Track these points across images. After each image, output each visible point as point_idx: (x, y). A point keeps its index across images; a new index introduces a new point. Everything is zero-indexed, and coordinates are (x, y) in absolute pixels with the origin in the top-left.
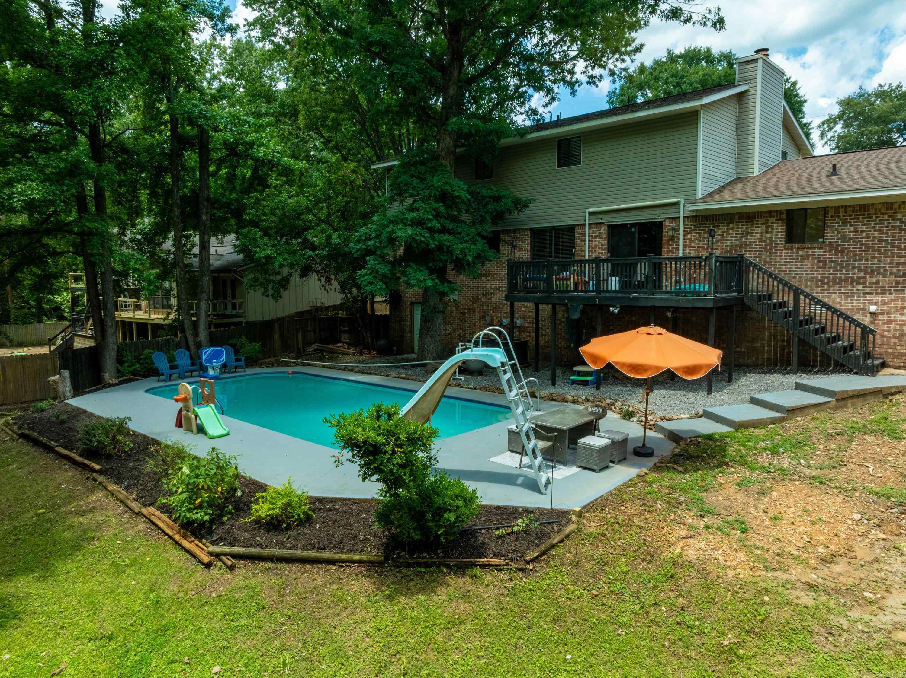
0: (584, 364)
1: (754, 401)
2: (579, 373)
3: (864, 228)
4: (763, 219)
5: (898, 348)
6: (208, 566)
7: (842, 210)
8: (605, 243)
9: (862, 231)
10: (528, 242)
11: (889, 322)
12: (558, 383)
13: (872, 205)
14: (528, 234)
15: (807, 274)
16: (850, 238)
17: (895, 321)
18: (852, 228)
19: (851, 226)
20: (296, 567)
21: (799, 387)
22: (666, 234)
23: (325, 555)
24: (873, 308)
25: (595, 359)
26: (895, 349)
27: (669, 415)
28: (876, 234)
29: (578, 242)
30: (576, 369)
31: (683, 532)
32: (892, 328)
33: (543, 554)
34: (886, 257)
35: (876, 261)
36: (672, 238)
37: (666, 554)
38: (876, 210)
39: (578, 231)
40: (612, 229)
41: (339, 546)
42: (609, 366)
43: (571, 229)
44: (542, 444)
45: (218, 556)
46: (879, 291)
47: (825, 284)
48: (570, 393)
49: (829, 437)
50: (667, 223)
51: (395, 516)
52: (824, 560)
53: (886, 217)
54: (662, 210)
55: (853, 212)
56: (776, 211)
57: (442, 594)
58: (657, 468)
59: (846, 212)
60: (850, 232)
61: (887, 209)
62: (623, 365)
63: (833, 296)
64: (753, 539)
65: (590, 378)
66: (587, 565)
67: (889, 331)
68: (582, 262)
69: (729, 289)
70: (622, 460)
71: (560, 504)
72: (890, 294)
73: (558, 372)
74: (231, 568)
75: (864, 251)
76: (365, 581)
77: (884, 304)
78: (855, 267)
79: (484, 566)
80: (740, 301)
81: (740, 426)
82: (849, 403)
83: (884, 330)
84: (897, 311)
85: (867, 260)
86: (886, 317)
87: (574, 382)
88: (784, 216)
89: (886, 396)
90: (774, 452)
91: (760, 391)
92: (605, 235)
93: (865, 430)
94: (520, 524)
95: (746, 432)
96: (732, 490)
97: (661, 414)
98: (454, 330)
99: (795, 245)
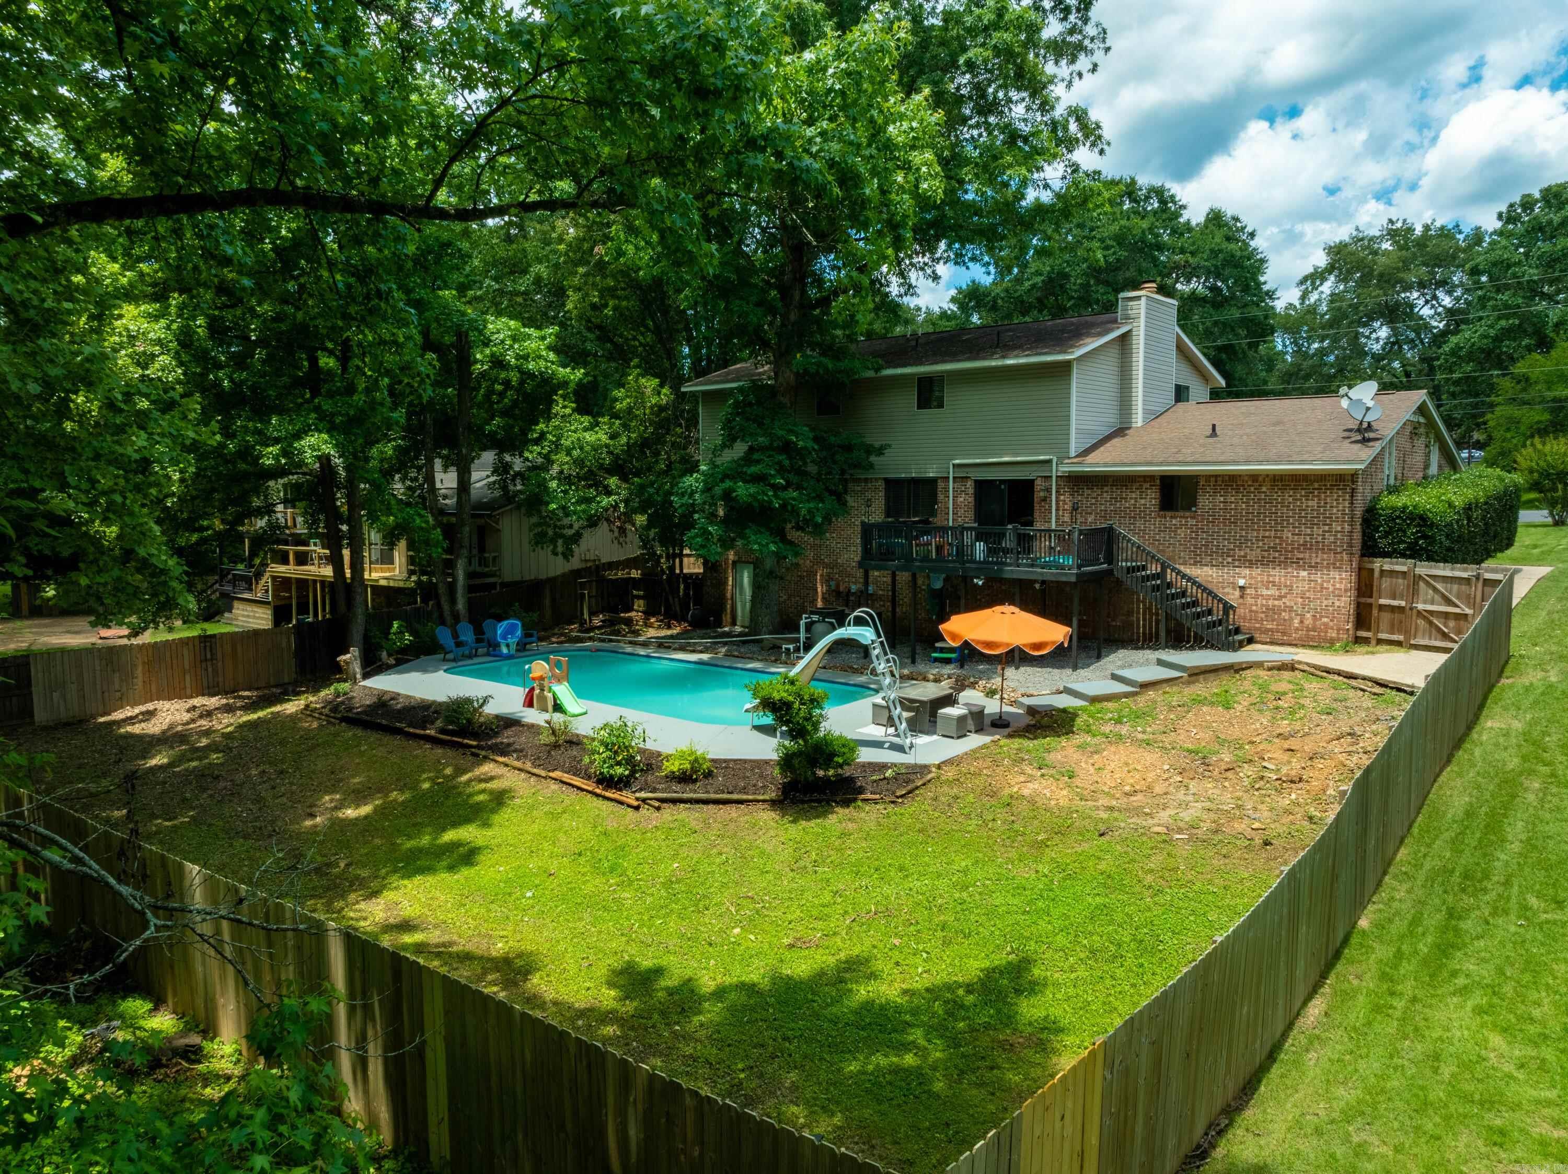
0: (943, 640)
1: (1115, 677)
2: (942, 650)
3: (1233, 499)
5: (1264, 622)
6: (637, 808)
7: (1213, 479)
8: (971, 500)
9: (1231, 502)
10: (882, 494)
11: (1256, 597)
12: (918, 660)
13: (1240, 476)
14: (881, 485)
15: (1180, 544)
16: (1220, 509)
17: (1262, 596)
18: (1222, 499)
19: (1221, 496)
20: (711, 806)
21: (1160, 663)
22: (1039, 494)
23: (735, 796)
24: (1241, 582)
25: (954, 637)
26: (1262, 624)
27: (1031, 691)
28: (1244, 506)
29: (941, 497)
30: (938, 645)
31: (1022, 779)
32: (1259, 602)
33: (910, 792)
34: (1252, 530)
35: (1244, 533)
36: (1044, 499)
37: (1007, 791)
38: (1243, 481)
39: (941, 485)
40: (981, 486)
41: (744, 790)
42: (966, 643)
43: (933, 482)
44: (906, 715)
45: (644, 800)
46: (1247, 565)
47: (1197, 555)
48: (933, 671)
49: (1171, 708)
50: (1038, 482)
51: (796, 762)
52: (1127, 794)
53: (1252, 489)
54: (1034, 468)
55: (1223, 482)
56: (1150, 476)
57: (832, 819)
58: (1010, 736)
59: (1216, 481)
60: (1220, 502)
61: (1253, 481)
62: (978, 642)
64: (1077, 781)
65: (953, 656)
66: (943, 799)
67: (1257, 605)
68: (944, 530)
69: (1096, 562)
70: (979, 730)
71: (921, 761)
72: (1257, 568)
73: (919, 649)
74: (658, 809)
75: (1233, 523)
76: (773, 814)
77: (1251, 578)
78: (1225, 539)
79: (865, 800)
80: (1110, 572)
81: (1094, 700)
82: (1201, 677)
83: (1252, 605)
84: (1263, 585)
85: (1235, 533)
86: (1253, 592)
87: (936, 660)
88: (1158, 482)
89: (1237, 671)
90: (1119, 721)
91: (1122, 667)
92: (971, 491)
93: (1202, 702)
94: (889, 773)
95: (1098, 706)
96: (1071, 751)
97: (1023, 691)
98: (790, 596)
99: (1169, 514)
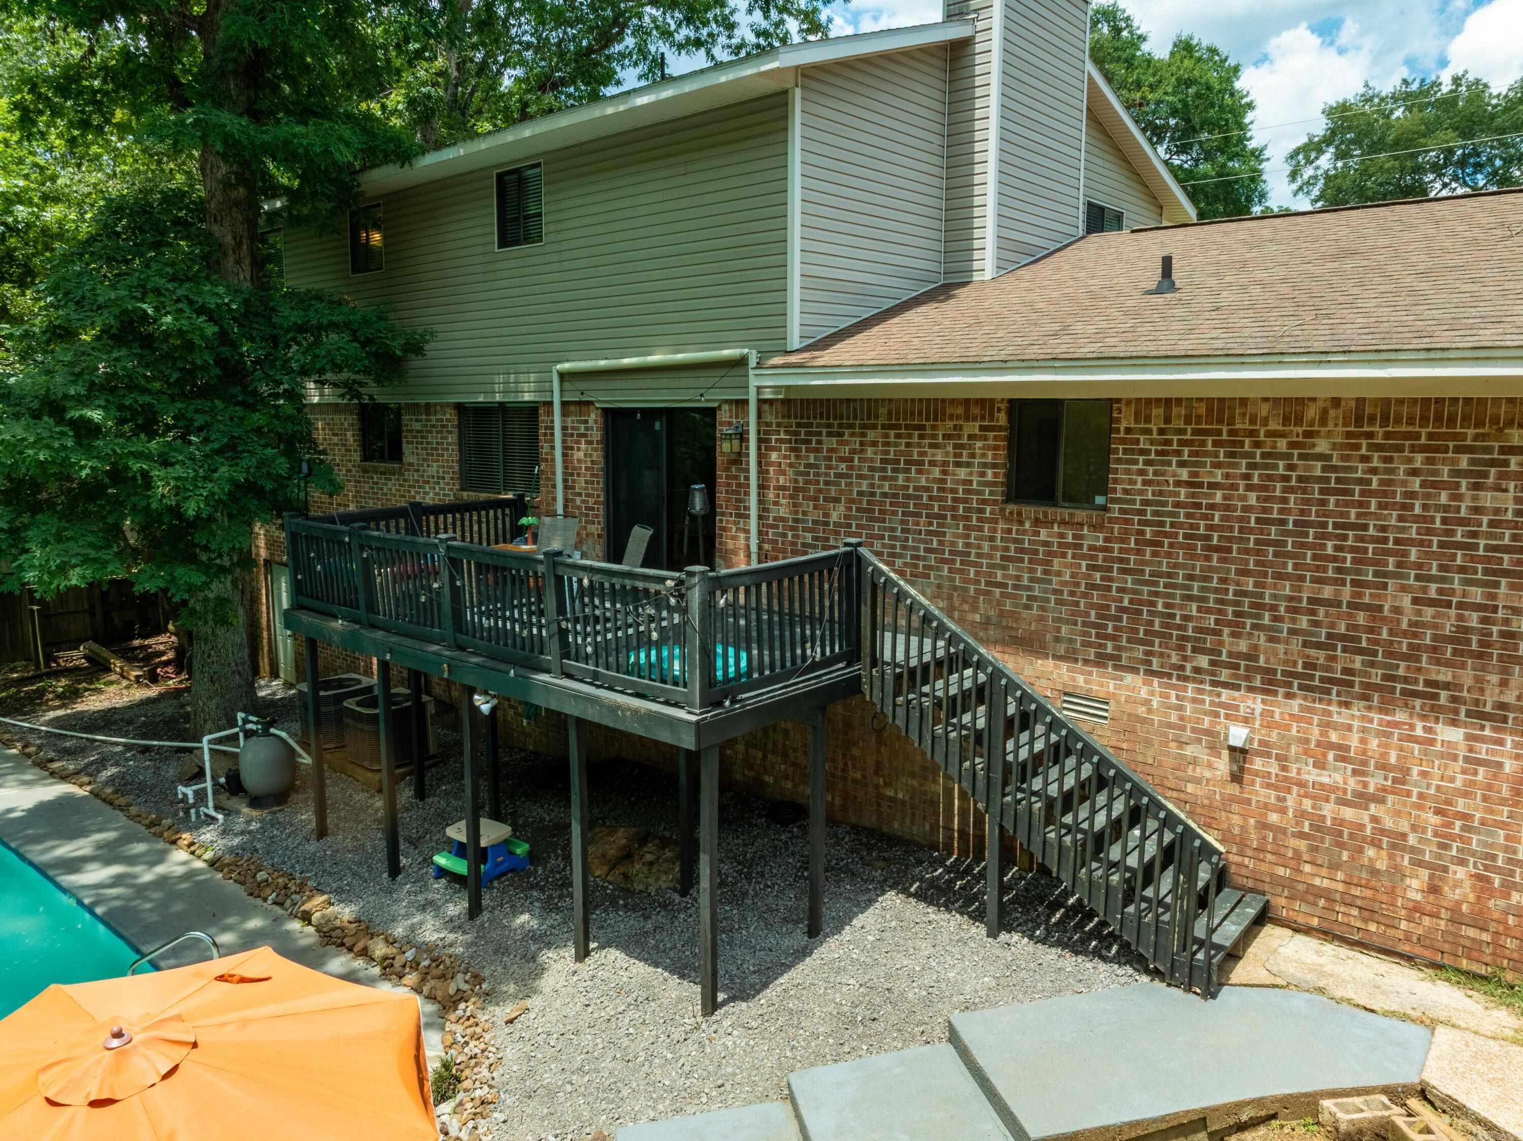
3: (1218, 476)
4: (950, 424)
5: (1307, 868)
7: (1158, 412)
8: (598, 455)
9: (1213, 486)
10: (452, 438)
11: (1283, 785)
13: (1244, 402)
14: (450, 416)
15: (1060, 602)
16: (1177, 505)
17: (1301, 784)
18: (1184, 474)
19: (1182, 464)
22: (724, 447)
24: (1238, 735)
26: (1298, 871)
28: (1252, 498)
29: (545, 449)
32: (1291, 802)
34: (1279, 576)
35: (1249, 584)
36: (735, 459)
38: (1253, 421)
39: (539, 419)
43: (532, 413)
46: (1257, 683)
47: (1107, 637)
50: (724, 415)
53: (1282, 445)
54: (715, 378)
55: (1188, 421)
56: (981, 402)
59: (1168, 420)
60: (1178, 484)
61: (1286, 420)
63: (1129, 678)
67: (1283, 811)
72: (1289, 696)
75: (1217, 549)
77: (1269, 724)
78: (1190, 598)
80: (853, 686)
83: (1266, 806)
84: (1306, 752)
85: (1223, 580)
86: (1274, 768)
88: (1002, 419)
92: (596, 435)
99: (1030, 511)
